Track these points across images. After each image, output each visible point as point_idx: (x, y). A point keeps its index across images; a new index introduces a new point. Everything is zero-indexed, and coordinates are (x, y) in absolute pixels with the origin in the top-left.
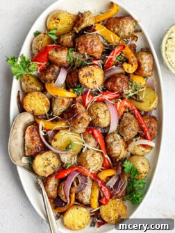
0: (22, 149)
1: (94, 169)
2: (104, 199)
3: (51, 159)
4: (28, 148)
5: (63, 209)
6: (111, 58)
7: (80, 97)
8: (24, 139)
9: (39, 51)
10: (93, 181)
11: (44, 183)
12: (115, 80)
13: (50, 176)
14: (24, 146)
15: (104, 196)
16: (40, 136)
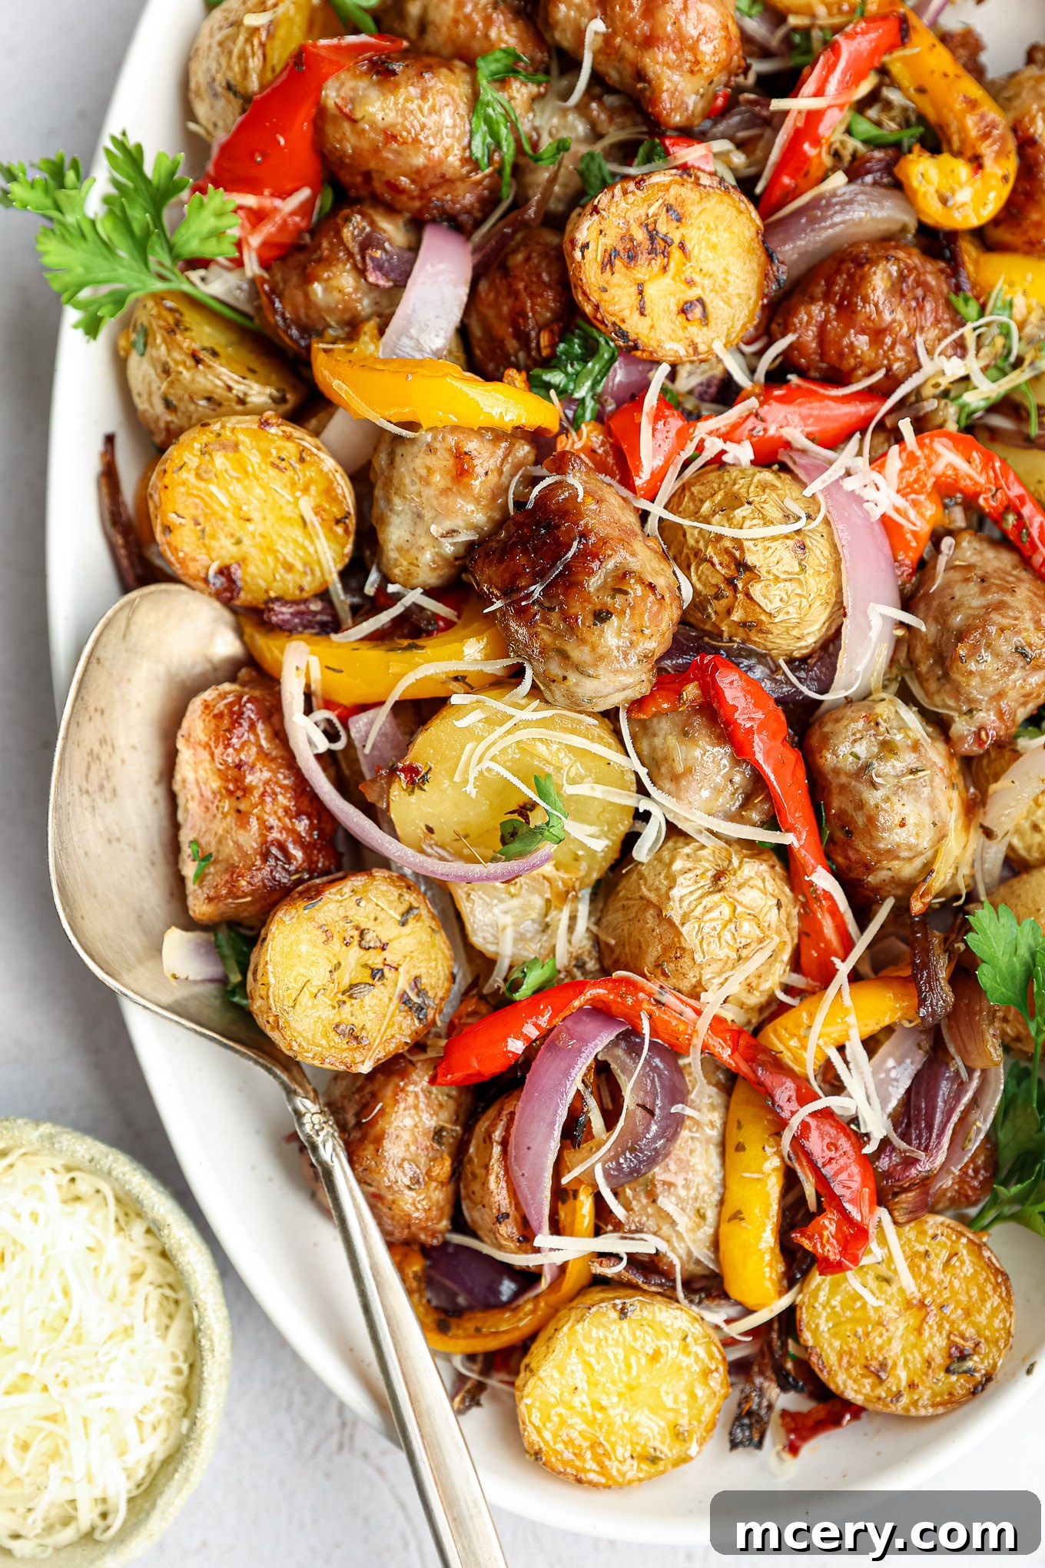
0: (161, 871)
1: (734, 987)
2: (829, 1224)
3: (388, 930)
4: (206, 858)
5: (507, 1328)
6: (813, 117)
7: (590, 435)
8: (172, 799)
9: (247, 99)
10: (729, 1082)
11: (342, 1127)
12: (857, 283)
13: (392, 1068)
14: (174, 849)
15: (828, 1197)
16: (290, 761)
